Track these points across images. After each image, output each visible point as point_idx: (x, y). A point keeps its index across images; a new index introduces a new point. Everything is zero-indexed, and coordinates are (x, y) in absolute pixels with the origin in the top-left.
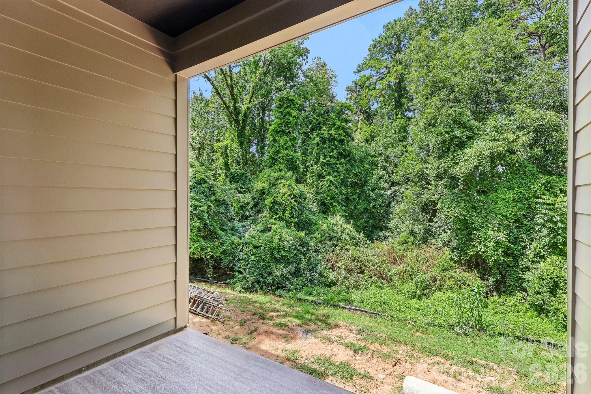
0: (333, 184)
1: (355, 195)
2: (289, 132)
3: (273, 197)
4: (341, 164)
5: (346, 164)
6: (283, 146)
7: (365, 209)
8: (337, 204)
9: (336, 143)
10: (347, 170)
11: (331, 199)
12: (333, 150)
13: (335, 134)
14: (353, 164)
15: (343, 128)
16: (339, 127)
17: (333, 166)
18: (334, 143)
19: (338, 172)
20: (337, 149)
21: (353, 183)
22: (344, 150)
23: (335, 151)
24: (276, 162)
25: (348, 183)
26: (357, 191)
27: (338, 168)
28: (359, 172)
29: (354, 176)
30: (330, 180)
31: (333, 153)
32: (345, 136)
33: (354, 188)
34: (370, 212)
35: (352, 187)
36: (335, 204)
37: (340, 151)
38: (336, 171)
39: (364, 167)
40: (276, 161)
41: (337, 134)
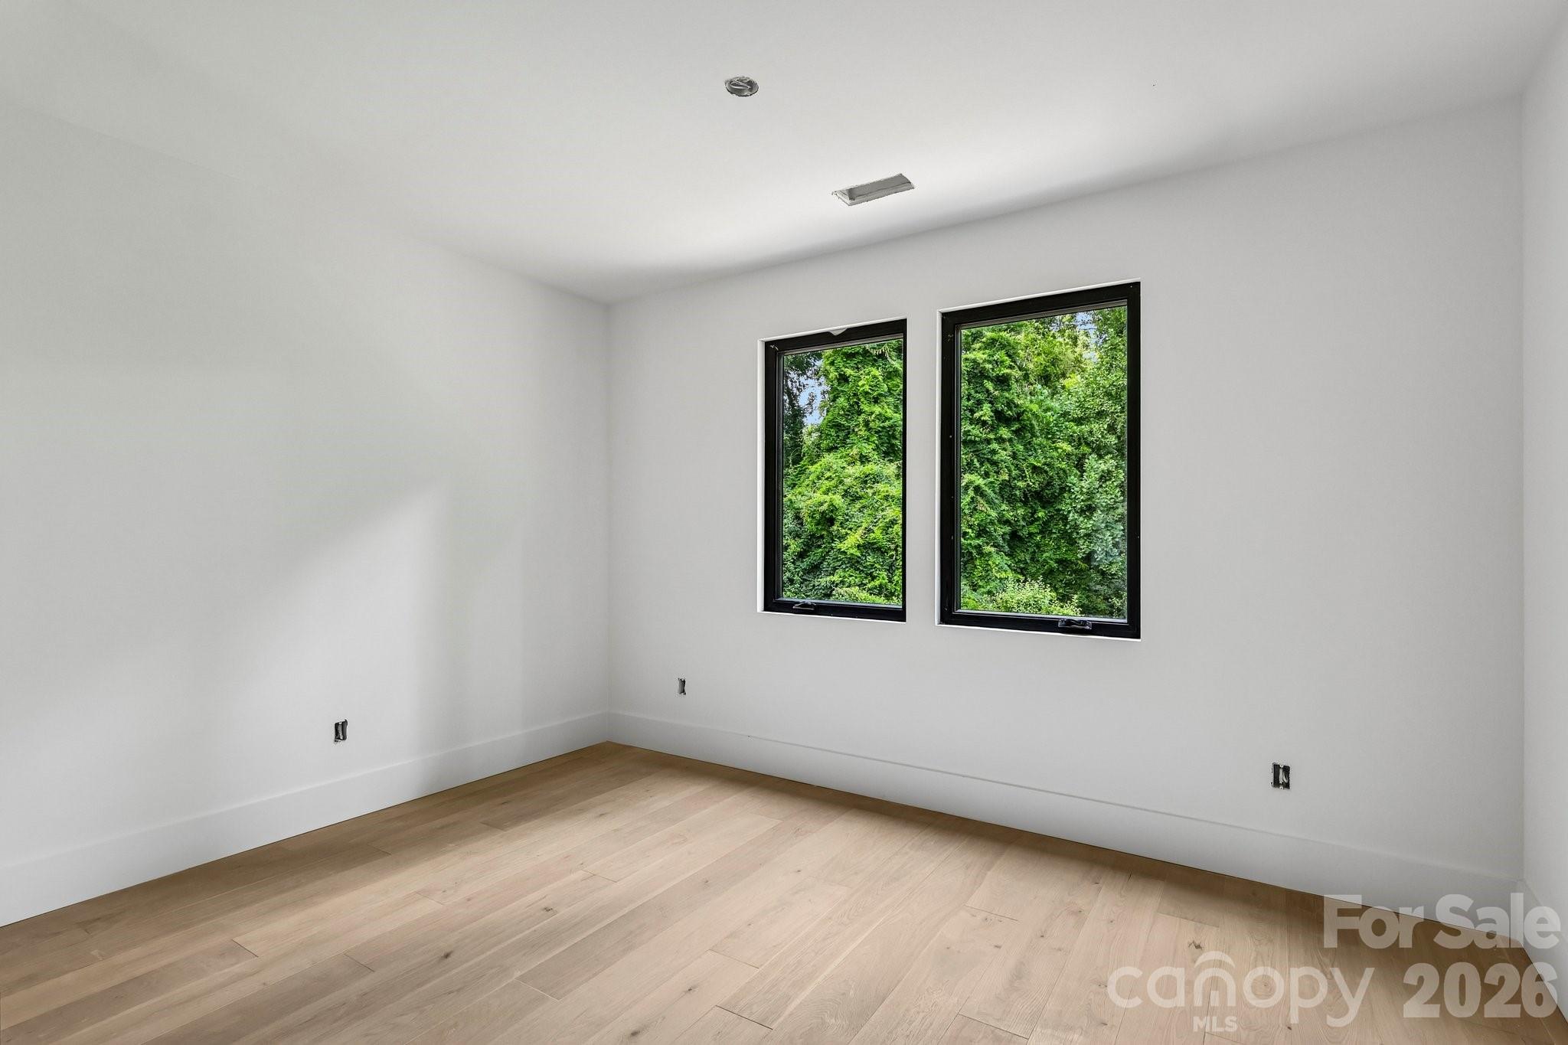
0: (983, 495)
1: (1032, 523)
2: (882, 356)
3: (860, 531)
4: (1000, 440)
5: (1010, 440)
6: (867, 393)
7: (1060, 562)
8: (993, 549)
9: (989, 385)
10: (1014, 456)
11: (978, 536)
12: (979, 403)
13: (985, 361)
14: (1030, 443)
15: (1003, 347)
16: (992, 343)
17: (980, 447)
18: (982, 385)
19: (994, 463)
20: (990, 402)
21: (1030, 491)
22: (1010, 404)
23: (986, 407)
24: (847, 437)
25: (1018, 493)
26: (1040, 515)
27: (994, 452)
28: (1045, 464)
29: (1033, 473)
30: (976, 484)
31: (981, 413)
32: (1011, 367)
33: (1032, 507)
34: (1075, 572)
35: (1025, 503)
36: (988, 549)
37: (999, 407)
38: (988, 459)
39: (1056, 449)
40: (849, 433)
41: (989, 362)
